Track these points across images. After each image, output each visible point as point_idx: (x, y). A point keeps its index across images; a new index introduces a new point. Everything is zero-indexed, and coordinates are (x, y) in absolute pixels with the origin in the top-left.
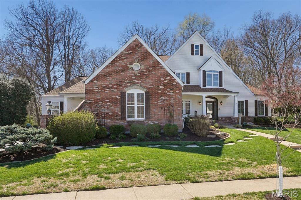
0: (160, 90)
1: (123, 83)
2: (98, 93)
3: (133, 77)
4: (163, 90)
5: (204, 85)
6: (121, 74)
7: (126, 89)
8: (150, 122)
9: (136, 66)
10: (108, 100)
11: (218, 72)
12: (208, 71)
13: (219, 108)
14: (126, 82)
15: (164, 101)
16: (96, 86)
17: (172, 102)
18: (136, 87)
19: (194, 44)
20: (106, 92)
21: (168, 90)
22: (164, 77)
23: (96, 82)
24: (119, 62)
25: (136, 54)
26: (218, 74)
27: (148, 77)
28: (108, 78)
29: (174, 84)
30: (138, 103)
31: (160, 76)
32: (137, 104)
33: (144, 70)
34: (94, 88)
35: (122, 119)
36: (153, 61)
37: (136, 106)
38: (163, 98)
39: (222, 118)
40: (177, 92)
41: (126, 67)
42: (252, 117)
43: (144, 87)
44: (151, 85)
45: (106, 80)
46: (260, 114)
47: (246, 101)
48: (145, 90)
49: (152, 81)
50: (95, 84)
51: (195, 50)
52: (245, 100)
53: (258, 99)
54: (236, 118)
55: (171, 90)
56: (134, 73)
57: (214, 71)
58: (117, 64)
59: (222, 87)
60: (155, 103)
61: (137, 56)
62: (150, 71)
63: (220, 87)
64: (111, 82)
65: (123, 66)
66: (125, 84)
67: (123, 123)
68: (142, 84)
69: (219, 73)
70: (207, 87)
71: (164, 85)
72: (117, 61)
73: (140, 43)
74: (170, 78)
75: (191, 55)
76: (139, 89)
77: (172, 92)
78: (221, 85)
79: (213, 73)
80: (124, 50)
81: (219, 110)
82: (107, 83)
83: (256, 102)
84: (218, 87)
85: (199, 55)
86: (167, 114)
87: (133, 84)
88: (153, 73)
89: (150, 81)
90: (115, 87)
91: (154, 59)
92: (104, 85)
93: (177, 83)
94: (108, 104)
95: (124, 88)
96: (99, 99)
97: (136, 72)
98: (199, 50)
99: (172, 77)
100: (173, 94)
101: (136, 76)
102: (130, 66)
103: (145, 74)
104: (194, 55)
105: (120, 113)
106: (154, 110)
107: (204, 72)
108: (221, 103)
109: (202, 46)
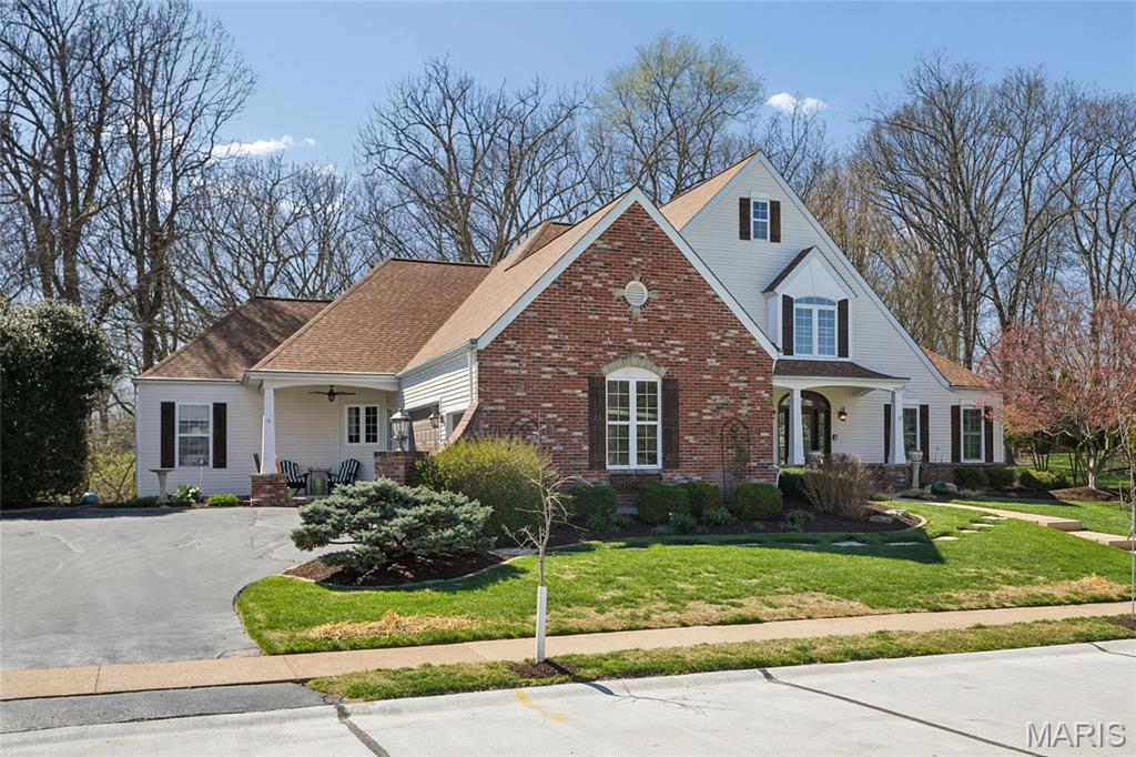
0: (707, 370)
1: (596, 349)
2: (519, 379)
3: (626, 330)
4: (718, 372)
5: (788, 350)
6: (591, 317)
7: (605, 369)
8: (678, 478)
9: (636, 292)
10: (550, 405)
11: (832, 303)
12: (800, 301)
13: (833, 433)
14: (605, 343)
15: (719, 407)
16: (513, 357)
17: (743, 411)
18: (634, 360)
19: (749, 199)
20: (543, 376)
21: (731, 371)
22: (721, 331)
23: (514, 342)
24: (584, 277)
25: (636, 254)
26: (833, 312)
27: (672, 328)
28: (550, 330)
29: (749, 352)
30: (641, 414)
31: (709, 327)
32: (639, 419)
33: (661, 307)
34: (507, 364)
35: (591, 467)
36: (686, 277)
37: (633, 424)
38: (718, 399)
40: (758, 378)
41: (604, 294)
42: (944, 466)
43: (659, 362)
44: (681, 354)
45: (543, 338)
46: (969, 454)
47: (924, 409)
48: (663, 370)
49: (684, 343)
50: (510, 350)
51: (752, 219)
52: (922, 406)
53: (963, 403)
54: (899, 468)
55: (742, 372)
56: (630, 316)
57: (821, 301)
58: (579, 285)
59: (847, 356)
60: (693, 414)
61: (639, 260)
62: (679, 309)
63: (839, 356)
64: (558, 345)
65: (596, 293)
66: (601, 350)
67: (595, 480)
68: (653, 352)
69: (835, 308)
70: (797, 356)
71: (721, 355)
72: (577, 276)
73: (648, 217)
74: (736, 332)
75: (741, 238)
76: (645, 368)
77: (745, 378)
78: (843, 352)
79: (815, 308)
80: (599, 239)
81: (832, 442)
82: (544, 347)
83: (955, 410)
84: (834, 358)
85: (766, 238)
86: (730, 451)
87: (625, 352)
88: (686, 316)
89: (677, 342)
90: (570, 359)
91: (690, 270)
92: (538, 354)
93: (760, 350)
94: (550, 416)
95: (598, 364)
96: (521, 401)
97: (637, 312)
98: (768, 221)
99: (743, 329)
100: (745, 385)
101: (635, 325)
102: (618, 293)
103: (664, 317)
104: (749, 239)
105: (586, 448)
106: (691, 439)
107: (788, 302)
108: (842, 413)
109: (775, 206)
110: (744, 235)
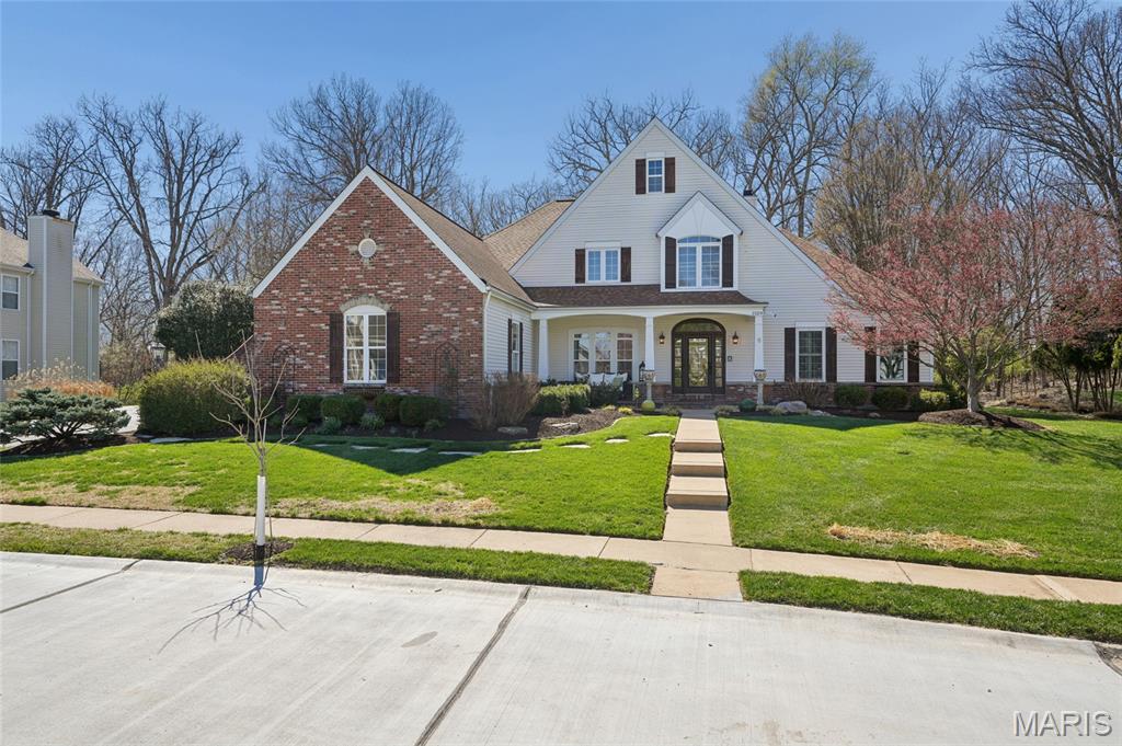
0: (423, 305)
1: (335, 293)
2: (281, 317)
3: (358, 276)
4: (433, 306)
5: (670, 283)
6: (332, 269)
7: (342, 308)
8: (399, 390)
9: (367, 247)
10: (302, 336)
11: (719, 240)
12: (683, 241)
13: (727, 355)
14: (342, 287)
15: (434, 334)
16: (277, 302)
17: (455, 337)
18: (364, 299)
19: (644, 160)
20: (298, 315)
21: (444, 304)
22: (436, 272)
23: (277, 291)
24: (327, 239)
25: (367, 217)
26: (718, 248)
27: (394, 273)
28: (302, 280)
29: (461, 287)
30: (372, 341)
31: (425, 269)
32: (370, 344)
33: (386, 257)
34: (274, 307)
35: (331, 382)
36: (407, 231)
37: (366, 348)
38: (432, 327)
39: (737, 386)
40: (468, 309)
41: (342, 250)
42: (853, 385)
43: (382, 300)
44: (402, 293)
45: (298, 287)
47: (831, 331)
48: (387, 306)
49: (405, 283)
50: (275, 297)
51: (648, 176)
52: (828, 329)
55: (454, 305)
56: (361, 266)
57: (707, 239)
58: (323, 245)
59: (732, 286)
60: (412, 340)
61: (369, 222)
62: (401, 257)
63: (724, 286)
64: (308, 291)
65: (336, 251)
66: (339, 293)
67: (334, 391)
68: (380, 292)
69: (720, 244)
70: (679, 289)
71: (436, 292)
72: (322, 239)
73: (376, 187)
74: (449, 272)
75: (637, 193)
76: (372, 304)
77: (457, 309)
78: (728, 281)
79: (699, 246)
80: (338, 209)
81: (727, 363)
82: (299, 294)
83: (870, 331)
84: (719, 288)
85: (661, 190)
86: (443, 369)
87: (358, 293)
88: (406, 262)
89: (399, 283)
90: (317, 301)
91: (410, 225)
92: (295, 299)
93: (470, 285)
94: (302, 344)
95: (337, 304)
96: (282, 333)
97: (366, 262)
98: (663, 175)
99: (455, 269)
100: (457, 315)
101: (365, 272)
102: (352, 249)
103: (388, 265)
104: (645, 193)
105: (328, 367)
106: (410, 359)
107: (670, 243)
108: (735, 337)
109: (670, 163)
110: (640, 190)
